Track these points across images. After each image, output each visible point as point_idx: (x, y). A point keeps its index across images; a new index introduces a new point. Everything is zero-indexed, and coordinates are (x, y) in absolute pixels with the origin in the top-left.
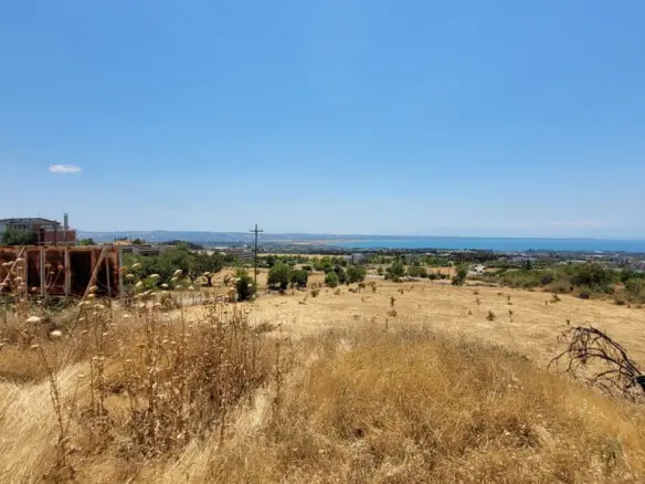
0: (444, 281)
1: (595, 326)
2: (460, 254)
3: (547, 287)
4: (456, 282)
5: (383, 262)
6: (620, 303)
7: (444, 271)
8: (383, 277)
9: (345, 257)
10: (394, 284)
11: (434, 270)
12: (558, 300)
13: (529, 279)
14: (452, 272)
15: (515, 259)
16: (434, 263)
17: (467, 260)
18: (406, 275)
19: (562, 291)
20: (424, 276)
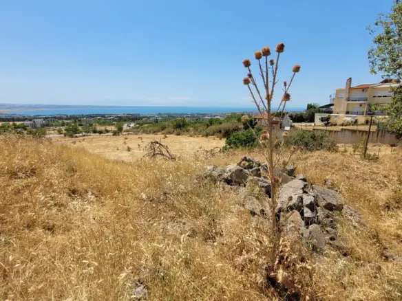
0: (109, 134)
2: (120, 117)
3: (163, 132)
4: (115, 134)
5: (63, 125)
6: (191, 136)
7: (109, 128)
8: (63, 135)
9: (26, 123)
10: (70, 139)
11: (103, 128)
12: (166, 137)
13: (156, 128)
14: (114, 128)
15: (151, 119)
16: (103, 124)
17: (125, 121)
18: (81, 132)
19: (170, 133)
20: (95, 132)
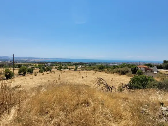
0: (73, 70)
1: (102, 78)
2: (76, 63)
3: (94, 70)
4: (75, 70)
5: (57, 65)
6: (106, 73)
7: (72, 67)
8: (57, 69)
9: (46, 64)
10: (60, 71)
11: (70, 67)
12: (96, 73)
13: (91, 68)
14: (74, 67)
15: (88, 64)
16: (70, 65)
17: (78, 65)
18: (63, 69)
19: (96, 71)
20: (67, 69)
